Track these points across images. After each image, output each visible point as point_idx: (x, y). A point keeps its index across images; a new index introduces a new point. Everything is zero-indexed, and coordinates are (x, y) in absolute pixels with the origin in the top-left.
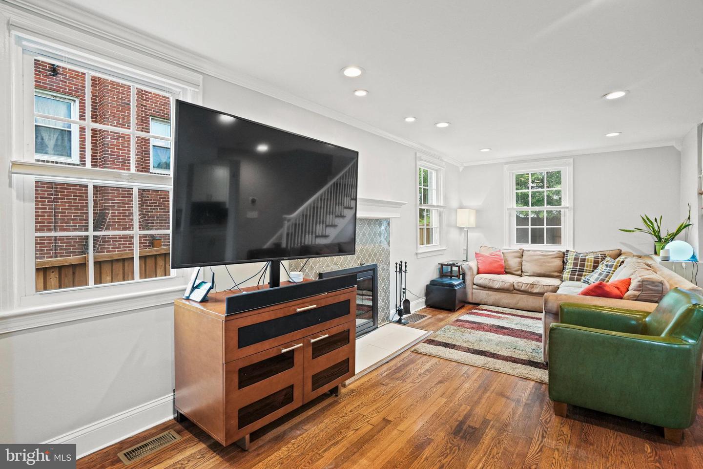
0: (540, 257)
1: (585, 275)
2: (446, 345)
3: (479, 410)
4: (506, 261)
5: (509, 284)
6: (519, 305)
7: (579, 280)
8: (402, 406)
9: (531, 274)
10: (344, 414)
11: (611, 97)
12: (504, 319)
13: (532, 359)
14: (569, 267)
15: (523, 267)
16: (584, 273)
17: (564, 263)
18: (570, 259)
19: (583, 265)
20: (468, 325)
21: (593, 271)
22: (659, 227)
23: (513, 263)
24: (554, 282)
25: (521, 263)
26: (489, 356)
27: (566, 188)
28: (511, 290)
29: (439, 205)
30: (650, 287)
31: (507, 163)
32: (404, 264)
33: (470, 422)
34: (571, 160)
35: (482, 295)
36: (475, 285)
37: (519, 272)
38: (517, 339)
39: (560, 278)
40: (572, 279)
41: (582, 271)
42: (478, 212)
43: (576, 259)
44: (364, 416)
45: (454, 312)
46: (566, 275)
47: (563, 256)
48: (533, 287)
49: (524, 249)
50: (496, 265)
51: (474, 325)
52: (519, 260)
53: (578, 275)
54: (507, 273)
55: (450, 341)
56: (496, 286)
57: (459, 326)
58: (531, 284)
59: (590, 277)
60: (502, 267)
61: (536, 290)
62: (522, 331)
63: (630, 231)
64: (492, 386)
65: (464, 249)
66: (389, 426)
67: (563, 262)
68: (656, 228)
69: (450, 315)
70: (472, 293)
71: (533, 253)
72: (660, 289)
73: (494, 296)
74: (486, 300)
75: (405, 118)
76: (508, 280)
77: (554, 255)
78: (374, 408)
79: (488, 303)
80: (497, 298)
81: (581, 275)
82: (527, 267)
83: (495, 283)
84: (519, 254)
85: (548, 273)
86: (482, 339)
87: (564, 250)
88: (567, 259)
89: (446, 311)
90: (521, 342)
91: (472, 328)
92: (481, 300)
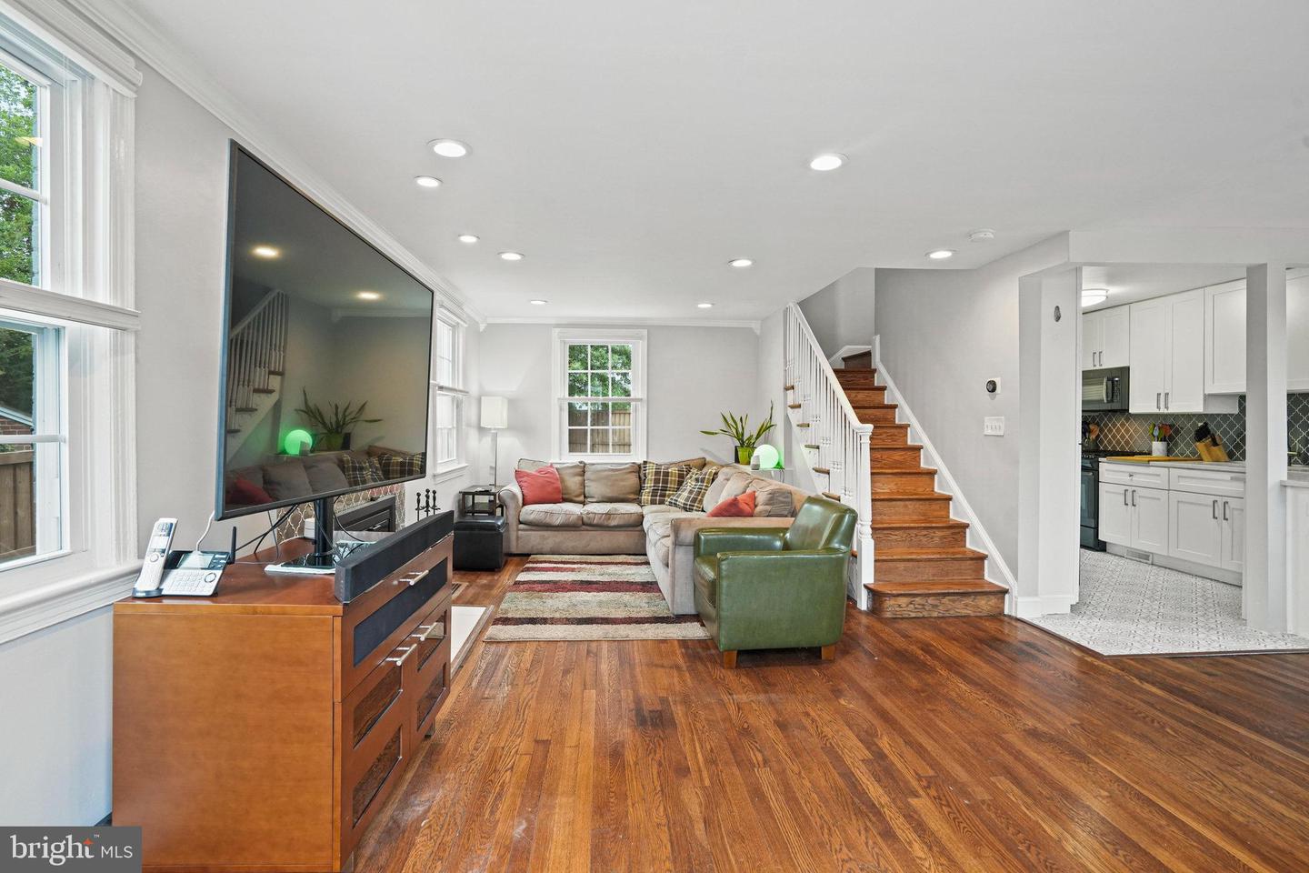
0: (610, 473)
1: (669, 496)
2: (533, 621)
3: (644, 691)
4: (562, 480)
5: (575, 517)
6: (588, 549)
7: (662, 502)
8: (546, 717)
9: (600, 499)
10: (469, 757)
11: (737, 264)
12: (580, 570)
13: (656, 615)
14: (649, 485)
15: (586, 489)
16: (667, 492)
17: (641, 481)
18: (650, 471)
19: (665, 482)
20: (539, 587)
21: (678, 489)
22: (743, 429)
23: (573, 483)
24: (632, 508)
25: (583, 484)
26: (601, 623)
27: (638, 371)
28: (581, 525)
29: (456, 387)
30: (781, 499)
31: (558, 326)
32: (431, 494)
33: (646, 708)
34: (645, 332)
35: (534, 539)
36: (521, 523)
37: (582, 498)
38: (620, 594)
39: (639, 503)
40: (653, 502)
41: (665, 489)
42: (513, 403)
43: (657, 473)
44: (503, 748)
45: (500, 571)
46: (646, 497)
47: (639, 470)
48: (609, 519)
49: (586, 462)
50: (549, 489)
51: (547, 586)
52: (580, 478)
53: (660, 496)
54: (565, 500)
55: (533, 615)
56: (558, 521)
57: (527, 590)
58: (606, 514)
59: (678, 497)
60: (557, 490)
61: (613, 523)
62: (617, 582)
63: (713, 434)
64: (634, 659)
65: (491, 467)
66: (552, 746)
67: (640, 478)
68: (740, 430)
69: (496, 578)
70: (518, 538)
71: (599, 467)
72: (789, 500)
73: (552, 539)
74: (539, 547)
75: (459, 236)
76: (573, 510)
77: (628, 468)
78: (507, 732)
79: (544, 551)
80: (557, 540)
81: (664, 496)
82: (593, 488)
83: (555, 517)
84: (579, 470)
85: (622, 496)
86: (574, 601)
87: (640, 461)
88: (645, 474)
89: (488, 573)
90: (626, 597)
91: (551, 590)
92: (532, 547)
